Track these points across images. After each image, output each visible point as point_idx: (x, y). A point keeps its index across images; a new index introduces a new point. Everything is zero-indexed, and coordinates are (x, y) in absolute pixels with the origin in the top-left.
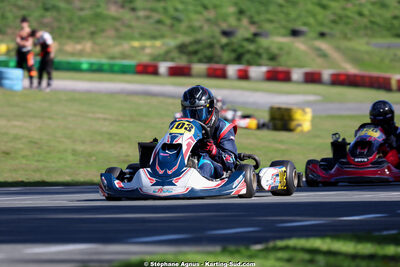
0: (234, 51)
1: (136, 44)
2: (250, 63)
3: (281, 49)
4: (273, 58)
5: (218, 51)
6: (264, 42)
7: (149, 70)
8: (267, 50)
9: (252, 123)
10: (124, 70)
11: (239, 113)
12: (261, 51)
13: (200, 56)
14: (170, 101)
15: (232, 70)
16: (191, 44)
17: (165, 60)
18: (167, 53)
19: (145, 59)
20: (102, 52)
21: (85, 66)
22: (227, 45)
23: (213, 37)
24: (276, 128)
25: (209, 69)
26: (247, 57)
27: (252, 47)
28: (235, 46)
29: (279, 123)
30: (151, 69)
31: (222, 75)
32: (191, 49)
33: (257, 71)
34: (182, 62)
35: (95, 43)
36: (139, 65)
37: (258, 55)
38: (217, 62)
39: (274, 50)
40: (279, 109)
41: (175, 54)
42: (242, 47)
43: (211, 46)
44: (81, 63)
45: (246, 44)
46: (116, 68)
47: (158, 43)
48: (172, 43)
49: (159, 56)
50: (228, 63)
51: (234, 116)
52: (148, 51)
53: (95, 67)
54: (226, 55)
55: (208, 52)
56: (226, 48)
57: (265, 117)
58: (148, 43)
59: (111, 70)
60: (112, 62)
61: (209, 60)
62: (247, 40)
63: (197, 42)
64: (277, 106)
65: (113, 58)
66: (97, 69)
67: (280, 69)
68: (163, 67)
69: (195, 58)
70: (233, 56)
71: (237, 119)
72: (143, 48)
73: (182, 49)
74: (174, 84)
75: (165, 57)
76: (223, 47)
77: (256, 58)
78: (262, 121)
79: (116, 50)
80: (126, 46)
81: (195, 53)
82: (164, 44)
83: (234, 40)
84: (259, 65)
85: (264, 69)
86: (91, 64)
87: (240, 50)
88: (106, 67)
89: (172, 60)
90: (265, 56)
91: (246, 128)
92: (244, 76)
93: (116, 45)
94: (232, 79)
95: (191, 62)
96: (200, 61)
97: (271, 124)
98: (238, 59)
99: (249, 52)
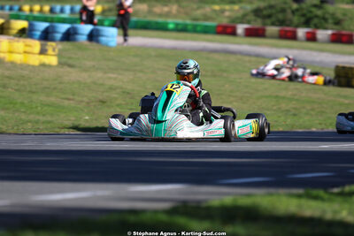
0: (304, 15)
1: (217, 7)
2: (317, 27)
3: (345, 15)
4: (338, 22)
5: (289, 15)
6: (330, 8)
7: (228, 30)
8: (333, 15)
9: (320, 79)
10: (206, 31)
11: (308, 71)
12: (327, 16)
13: (273, 19)
14: (247, 58)
15: (301, 32)
16: (265, 8)
17: (242, 23)
18: (245, 16)
19: (225, 21)
20: (187, 14)
21: (171, 26)
22: (297, 10)
23: (285, 3)
24: (340, 85)
25: (281, 31)
26: (316, 21)
27: (319, 13)
28: (305, 12)
29: (343, 80)
30: (229, 30)
31: (293, 37)
32: (265, 13)
33: (323, 34)
34: (257, 24)
35: (180, 6)
36: (219, 26)
37: (325, 19)
38: (288, 26)
39: (339, 16)
40: (344, 68)
41: (251, 17)
42: (311, 12)
43: (283, 11)
44: (167, 23)
45: (314, 10)
46: (199, 29)
47: (236, 7)
48: (249, 7)
49: (237, 18)
50: (298, 26)
51: (304, 73)
52: (227, 14)
53: (180, 27)
54: (296, 19)
55: (280, 16)
56: (297, 13)
57: (331, 75)
58: (227, 7)
59: (195, 30)
60: (195, 23)
61: (281, 23)
62: (315, 6)
63: (271, 7)
64: (341, 65)
65: (195, 19)
66: (182, 29)
67: (344, 32)
68: (240, 29)
69: (268, 21)
70: (303, 19)
71: (307, 76)
72: (223, 11)
73: (257, 12)
74: (251, 44)
75: (242, 20)
76: (293, 12)
77: (322, 22)
78: (328, 78)
79: (199, 13)
80: (207, 9)
81: (269, 16)
82: (241, 8)
83: (304, 6)
84: (326, 29)
85: (330, 32)
86: (177, 24)
87: (309, 15)
88: (190, 27)
89: (248, 22)
90: (330, 21)
91: (314, 84)
92: (311, 38)
93: (198, 8)
94: (301, 41)
95: (265, 24)
96: (273, 24)
97: (336, 81)
98: (307, 23)
99: (317, 16)
